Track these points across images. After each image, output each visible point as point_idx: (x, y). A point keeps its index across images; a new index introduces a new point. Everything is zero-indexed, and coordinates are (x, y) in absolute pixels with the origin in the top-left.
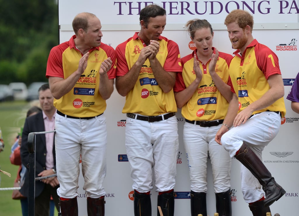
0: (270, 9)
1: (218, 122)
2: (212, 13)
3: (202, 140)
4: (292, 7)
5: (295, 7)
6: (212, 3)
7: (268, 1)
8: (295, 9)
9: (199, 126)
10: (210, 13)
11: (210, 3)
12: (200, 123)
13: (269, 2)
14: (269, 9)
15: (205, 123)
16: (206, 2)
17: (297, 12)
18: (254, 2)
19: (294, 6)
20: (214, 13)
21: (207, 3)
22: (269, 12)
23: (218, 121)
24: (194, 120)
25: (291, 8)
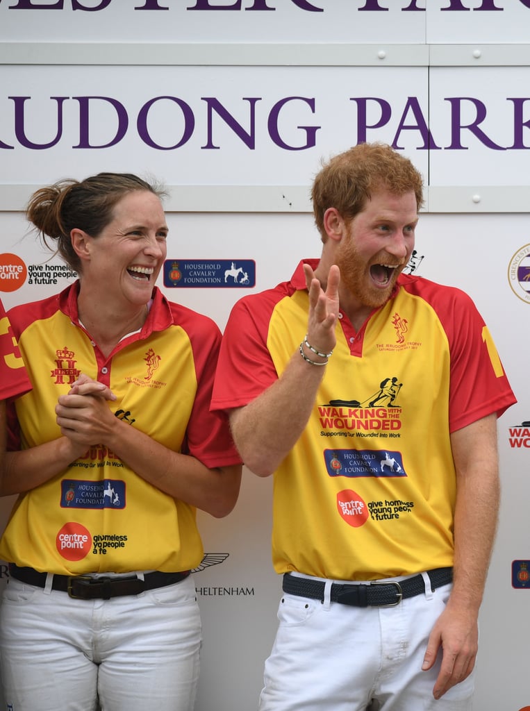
0: (318, 132)
1: (143, 579)
2: (84, 143)
3: (74, 652)
4: (405, 124)
5: (416, 124)
6: (84, 102)
7: (310, 97)
8: (418, 132)
9: (63, 597)
10: (77, 143)
11: (77, 103)
12: (69, 583)
13: (311, 102)
14: (311, 132)
15: (88, 583)
16: (60, 100)
17: (422, 144)
18: (253, 101)
19: (411, 120)
20: (91, 143)
21: (65, 102)
22: (311, 142)
23: (141, 577)
24: (45, 571)
25: (401, 127)
